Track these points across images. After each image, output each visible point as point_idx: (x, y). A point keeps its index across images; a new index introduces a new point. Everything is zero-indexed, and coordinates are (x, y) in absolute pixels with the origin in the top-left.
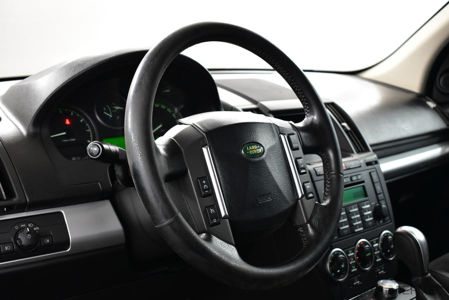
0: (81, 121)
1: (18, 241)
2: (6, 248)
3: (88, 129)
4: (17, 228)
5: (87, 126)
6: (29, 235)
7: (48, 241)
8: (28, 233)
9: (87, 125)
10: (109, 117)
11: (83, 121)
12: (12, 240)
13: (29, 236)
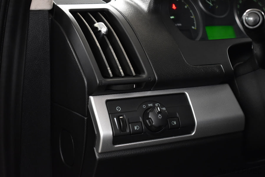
0: (186, 7)
1: (147, 121)
2: (136, 128)
3: (192, 15)
4: (144, 107)
5: (191, 13)
6: (160, 115)
7: (175, 123)
8: (159, 113)
9: (191, 11)
10: (210, 5)
11: (187, 7)
12: (141, 119)
13: (160, 117)
